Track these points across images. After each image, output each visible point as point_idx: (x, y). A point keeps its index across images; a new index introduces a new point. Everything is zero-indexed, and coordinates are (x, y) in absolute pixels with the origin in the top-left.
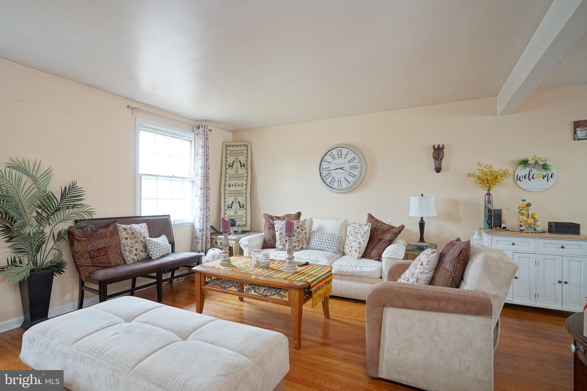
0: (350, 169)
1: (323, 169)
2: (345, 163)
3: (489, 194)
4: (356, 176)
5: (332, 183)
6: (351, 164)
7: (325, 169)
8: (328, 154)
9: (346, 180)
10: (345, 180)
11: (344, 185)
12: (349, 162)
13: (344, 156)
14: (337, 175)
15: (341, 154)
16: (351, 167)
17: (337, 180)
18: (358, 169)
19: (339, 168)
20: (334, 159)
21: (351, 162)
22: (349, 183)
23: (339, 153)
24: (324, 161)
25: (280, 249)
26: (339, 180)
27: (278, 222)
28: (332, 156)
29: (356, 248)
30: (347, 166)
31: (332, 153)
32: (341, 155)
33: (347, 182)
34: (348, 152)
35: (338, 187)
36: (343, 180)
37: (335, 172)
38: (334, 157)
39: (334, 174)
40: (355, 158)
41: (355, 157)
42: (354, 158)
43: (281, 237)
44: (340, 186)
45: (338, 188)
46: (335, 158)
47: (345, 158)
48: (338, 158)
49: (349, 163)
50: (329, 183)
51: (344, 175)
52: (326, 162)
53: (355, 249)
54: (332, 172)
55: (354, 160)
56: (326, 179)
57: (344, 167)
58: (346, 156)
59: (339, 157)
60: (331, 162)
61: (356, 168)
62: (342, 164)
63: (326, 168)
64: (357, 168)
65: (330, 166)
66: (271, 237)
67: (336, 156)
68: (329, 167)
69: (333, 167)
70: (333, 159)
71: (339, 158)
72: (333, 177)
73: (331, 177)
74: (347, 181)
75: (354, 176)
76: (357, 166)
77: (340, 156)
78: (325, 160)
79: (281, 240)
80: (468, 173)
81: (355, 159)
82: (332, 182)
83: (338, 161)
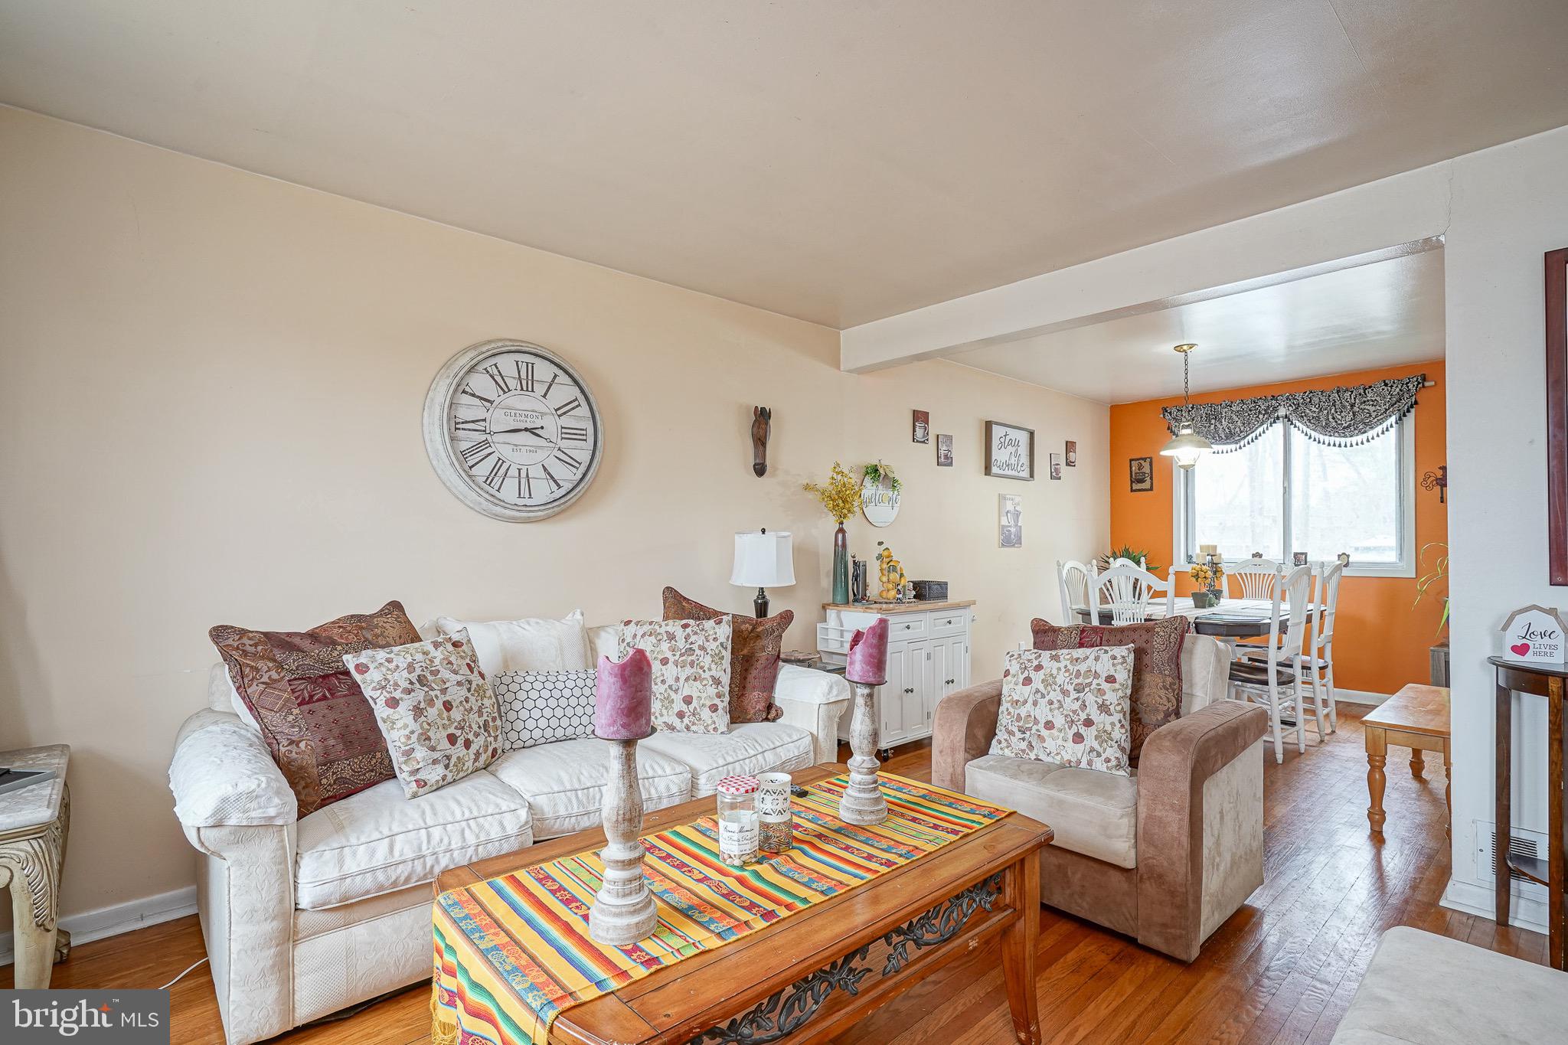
0: (562, 438)
1: (458, 420)
2: (546, 414)
3: (841, 530)
4: (580, 464)
5: (497, 482)
6: (565, 421)
7: (466, 422)
8: (480, 368)
9: (549, 474)
10: (543, 474)
11: (542, 491)
12: (559, 412)
13: (540, 389)
14: (518, 453)
15: (530, 377)
16: (564, 430)
17: (513, 472)
18: (586, 440)
19: (526, 430)
20: (505, 392)
21: (565, 413)
22: (558, 485)
23: (523, 375)
24: (464, 392)
25: (438, 781)
26: (523, 474)
27: (373, 659)
28: (498, 379)
29: (712, 699)
30: (551, 426)
31: (495, 365)
32: (530, 383)
33: (551, 481)
34: (556, 376)
35: (520, 497)
36: (536, 472)
37: (507, 441)
38: (505, 383)
39: (503, 447)
40: (576, 403)
41: (576, 399)
42: (574, 401)
43: (426, 726)
44: (527, 495)
45: (521, 502)
46: (509, 390)
47: (544, 396)
48: (519, 392)
49: (559, 416)
50: (485, 482)
51: (541, 455)
52: (473, 395)
53: (708, 703)
54: (496, 438)
55: (573, 408)
56: (473, 466)
57: (542, 428)
58: (548, 391)
59: (525, 389)
60: (491, 402)
61: (581, 437)
62: (534, 414)
63: (473, 422)
64: (584, 438)
65: (488, 415)
66: (332, 742)
67: (512, 384)
68: (485, 420)
69: (499, 420)
70: (501, 392)
71: (522, 392)
72: (500, 459)
73: (492, 460)
74: (552, 477)
75: (572, 463)
76: (584, 432)
77: (527, 384)
78: (467, 389)
79: (429, 739)
80: (805, 482)
81: (577, 406)
82: (496, 479)
83: (518, 401)
